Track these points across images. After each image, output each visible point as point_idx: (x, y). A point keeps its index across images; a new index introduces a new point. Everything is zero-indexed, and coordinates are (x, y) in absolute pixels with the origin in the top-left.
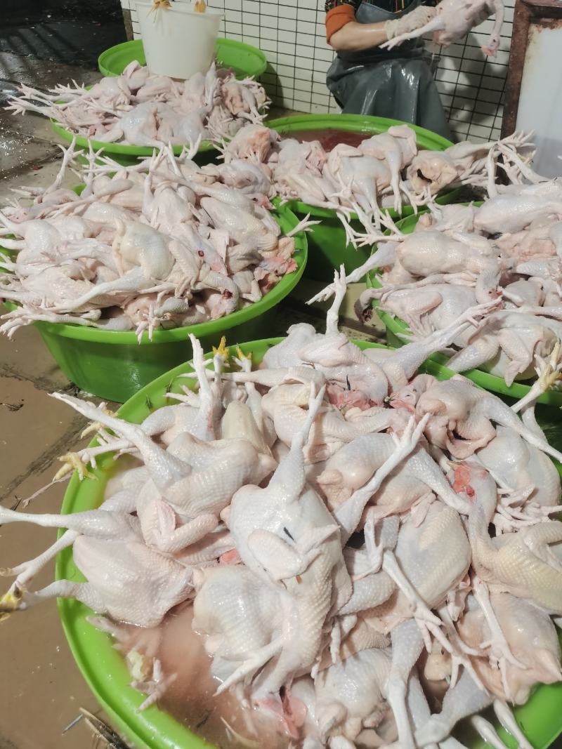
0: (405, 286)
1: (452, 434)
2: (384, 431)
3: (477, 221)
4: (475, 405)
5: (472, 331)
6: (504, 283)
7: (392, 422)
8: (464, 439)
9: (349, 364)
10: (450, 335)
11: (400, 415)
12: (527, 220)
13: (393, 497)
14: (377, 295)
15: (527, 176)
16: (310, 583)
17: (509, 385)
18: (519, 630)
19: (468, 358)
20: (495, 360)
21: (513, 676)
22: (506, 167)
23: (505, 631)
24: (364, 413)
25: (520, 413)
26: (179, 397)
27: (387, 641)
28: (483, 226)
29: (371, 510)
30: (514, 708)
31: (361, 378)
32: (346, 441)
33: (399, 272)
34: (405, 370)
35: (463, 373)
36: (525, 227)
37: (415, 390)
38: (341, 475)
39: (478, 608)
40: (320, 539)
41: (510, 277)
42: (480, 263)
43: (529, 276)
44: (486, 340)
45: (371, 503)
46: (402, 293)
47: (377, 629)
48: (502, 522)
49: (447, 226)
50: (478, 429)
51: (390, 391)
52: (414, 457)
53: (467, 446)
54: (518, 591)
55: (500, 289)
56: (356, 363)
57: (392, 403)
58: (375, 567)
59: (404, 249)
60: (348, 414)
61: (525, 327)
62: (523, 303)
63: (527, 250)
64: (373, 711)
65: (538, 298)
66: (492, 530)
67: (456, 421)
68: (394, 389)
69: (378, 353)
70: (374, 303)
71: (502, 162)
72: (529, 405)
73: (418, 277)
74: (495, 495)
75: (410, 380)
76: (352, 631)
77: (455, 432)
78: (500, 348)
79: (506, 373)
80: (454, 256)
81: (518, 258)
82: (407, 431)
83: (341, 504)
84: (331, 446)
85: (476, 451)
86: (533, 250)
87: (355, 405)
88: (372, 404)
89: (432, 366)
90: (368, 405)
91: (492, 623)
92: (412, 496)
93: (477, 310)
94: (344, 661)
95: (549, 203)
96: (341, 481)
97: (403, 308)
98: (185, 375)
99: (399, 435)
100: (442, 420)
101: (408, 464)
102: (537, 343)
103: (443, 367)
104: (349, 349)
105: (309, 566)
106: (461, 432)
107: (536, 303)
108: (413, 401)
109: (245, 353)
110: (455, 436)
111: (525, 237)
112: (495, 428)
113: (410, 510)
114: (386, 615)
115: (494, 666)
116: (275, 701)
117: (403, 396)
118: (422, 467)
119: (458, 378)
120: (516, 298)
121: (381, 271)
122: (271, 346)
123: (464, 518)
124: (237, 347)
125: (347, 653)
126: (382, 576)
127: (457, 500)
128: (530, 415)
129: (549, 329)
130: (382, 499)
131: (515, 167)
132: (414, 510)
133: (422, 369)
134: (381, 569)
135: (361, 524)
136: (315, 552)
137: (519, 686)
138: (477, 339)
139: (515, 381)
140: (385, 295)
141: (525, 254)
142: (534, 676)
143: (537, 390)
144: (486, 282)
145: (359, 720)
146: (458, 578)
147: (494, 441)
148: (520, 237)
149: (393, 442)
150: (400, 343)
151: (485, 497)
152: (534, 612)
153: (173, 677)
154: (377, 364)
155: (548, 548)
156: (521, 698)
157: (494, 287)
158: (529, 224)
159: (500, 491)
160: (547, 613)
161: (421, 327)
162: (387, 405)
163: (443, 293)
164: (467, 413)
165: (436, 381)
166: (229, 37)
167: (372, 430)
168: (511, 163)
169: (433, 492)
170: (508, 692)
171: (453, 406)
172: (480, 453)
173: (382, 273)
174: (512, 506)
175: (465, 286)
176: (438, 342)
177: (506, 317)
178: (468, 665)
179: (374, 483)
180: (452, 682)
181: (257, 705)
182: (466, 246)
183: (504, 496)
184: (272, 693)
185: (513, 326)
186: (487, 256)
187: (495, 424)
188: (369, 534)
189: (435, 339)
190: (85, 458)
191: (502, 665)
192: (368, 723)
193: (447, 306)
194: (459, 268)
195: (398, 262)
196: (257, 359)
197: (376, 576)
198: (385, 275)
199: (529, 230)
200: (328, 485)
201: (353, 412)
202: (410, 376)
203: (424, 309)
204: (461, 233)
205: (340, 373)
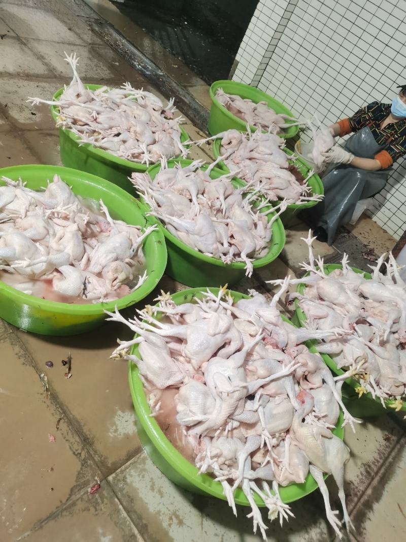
0: (314, 300)
1: (304, 377)
2: (279, 361)
3: (360, 287)
4: (319, 370)
5: (334, 337)
6: (357, 323)
7: (284, 359)
8: (308, 381)
9: (276, 325)
10: (324, 335)
11: (289, 359)
12: (383, 299)
13: (271, 389)
14: (300, 298)
15: (395, 276)
16: (231, 398)
17: (338, 368)
18: (296, 461)
19: (326, 348)
20: (338, 355)
21: (286, 474)
22: (388, 266)
23: (290, 459)
24: (274, 350)
25: (336, 382)
26: (199, 301)
27: (245, 440)
28: (362, 291)
29: (262, 389)
30: (280, 486)
31: (277, 334)
32: (262, 358)
33: (314, 291)
34: (298, 339)
35: (321, 353)
36: (381, 302)
37: (297, 351)
38: (257, 370)
39: (284, 446)
40: (241, 386)
41: (362, 321)
42: (351, 308)
43: (372, 325)
44: (338, 345)
45: (262, 387)
46: (311, 303)
47: (243, 433)
48: (309, 419)
49: (345, 282)
50: (316, 380)
51: (286, 346)
52: (287, 378)
53: (308, 385)
54: (301, 446)
55: (355, 325)
56: (278, 326)
57: (285, 351)
58: (255, 409)
59: (322, 284)
60: (267, 347)
61: (357, 347)
62: (362, 336)
63: (376, 313)
64: (230, 459)
65: (370, 337)
66: (303, 420)
67: (309, 372)
68: (288, 346)
69: (289, 326)
70: (296, 300)
71: (387, 262)
72: (341, 380)
73: (322, 299)
74: (311, 409)
75: (297, 345)
76: (235, 428)
77: (306, 376)
78: (342, 351)
79: (339, 363)
80: (342, 299)
81: (370, 314)
82: (289, 366)
83: (251, 381)
84: (255, 356)
85: (311, 389)
86: (379, 314)
87: (271, 345)
88: (277, 347)
89: (310, 343)
90: (276, 347)
91: (287, 454)
92: (279, 392)
93: (340, 331)
94: (227, 437)
95: (396, 297)
96: (256, 372)
97: (309, 311)
98: (202, 292)
99: (286, 366)
100: (304, 369)
101: (283, 379)
102: (358, 358)
103: (314, 346)
104: (279, 318)
105: (233, 392)
106: (308, 378)
107: (368, 339)
108: (295, 355)
109: (232, 296)
110: (305, 378)
111: (379, 306)
112: (323, 384)
113: (275, 397)
114: (249, 430)
115: (280, 468)
116: (197, 437)
117: (291, 351)
118: (288, 384)
119: (318, 354)
120: (360, 333)
121: (306, 286)
122: (243, 298)
123: (294, 410)
124: (230, 291)
125: (230, 435)
126: (256, 414)
127: (296, 402)
128: (340, 384)
129: (367, 354)
130: (267, 388)
131: (392, 268)
132: (277, 398)
133: (304, 343)
134: (257, 411)
135: (255, 392)
136: (238, 388)
137: (286, 478)
138: (334, 342)
139: (341, 368)
140: (303, 300)
141: (375, 314)
142: (294, 478)
143: (347, 375)
144: (350, 318)
145: (225, 459)
146: (282, 430)
147: (320, 389)
148: (376, 304)
149: (282, 367)
150: (300, 325)
151: (307, 406)
152: (304, 457)
153: (162, 411)
154: (287, 331)
155: (321, 436)
156: (284, 484)
157: (353, 322)
158: (383, 301)
159: (314, 409)
160: (308, 460)
161: (312, 323)
162: (283, 351)
163: (329, 313)
164: (315, 372)
165: (308, 351)
166: (285, 104)
167: (275, 358)
168: (391, 265)
169: (288, 395)
170: (281, 479)
171: (311, 365)
172: (312, 390)
173: (307, 287)
174: (315, 416)
175: (341, 315)
176: (318, 335)
177: (351, 339)
178: (272, 461)
179: (268, 379)
180: (263, 465)
181: (190, 436)
182: (349, 298)
183: (314, 411)
184: (197, 434)
185: (352, 345)
186: (357, 307)
187: (324, 381)
188: (257, 396)
189: (316, 333)
190: (154, 310)
191: (283, 470)
192: (227, 463)
193: (329, 320)
194: (342, 306)
195: (316, 287)
196: (235, 301)
197: (254, 413)
198: (307, 289)
199: (382, 304)
200: (250, 371)
201: (269, 347)
202: (298, 344)
203: (317, 316)
204: (350, 290)
205: (270, 327)
